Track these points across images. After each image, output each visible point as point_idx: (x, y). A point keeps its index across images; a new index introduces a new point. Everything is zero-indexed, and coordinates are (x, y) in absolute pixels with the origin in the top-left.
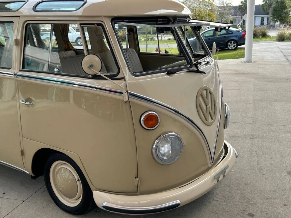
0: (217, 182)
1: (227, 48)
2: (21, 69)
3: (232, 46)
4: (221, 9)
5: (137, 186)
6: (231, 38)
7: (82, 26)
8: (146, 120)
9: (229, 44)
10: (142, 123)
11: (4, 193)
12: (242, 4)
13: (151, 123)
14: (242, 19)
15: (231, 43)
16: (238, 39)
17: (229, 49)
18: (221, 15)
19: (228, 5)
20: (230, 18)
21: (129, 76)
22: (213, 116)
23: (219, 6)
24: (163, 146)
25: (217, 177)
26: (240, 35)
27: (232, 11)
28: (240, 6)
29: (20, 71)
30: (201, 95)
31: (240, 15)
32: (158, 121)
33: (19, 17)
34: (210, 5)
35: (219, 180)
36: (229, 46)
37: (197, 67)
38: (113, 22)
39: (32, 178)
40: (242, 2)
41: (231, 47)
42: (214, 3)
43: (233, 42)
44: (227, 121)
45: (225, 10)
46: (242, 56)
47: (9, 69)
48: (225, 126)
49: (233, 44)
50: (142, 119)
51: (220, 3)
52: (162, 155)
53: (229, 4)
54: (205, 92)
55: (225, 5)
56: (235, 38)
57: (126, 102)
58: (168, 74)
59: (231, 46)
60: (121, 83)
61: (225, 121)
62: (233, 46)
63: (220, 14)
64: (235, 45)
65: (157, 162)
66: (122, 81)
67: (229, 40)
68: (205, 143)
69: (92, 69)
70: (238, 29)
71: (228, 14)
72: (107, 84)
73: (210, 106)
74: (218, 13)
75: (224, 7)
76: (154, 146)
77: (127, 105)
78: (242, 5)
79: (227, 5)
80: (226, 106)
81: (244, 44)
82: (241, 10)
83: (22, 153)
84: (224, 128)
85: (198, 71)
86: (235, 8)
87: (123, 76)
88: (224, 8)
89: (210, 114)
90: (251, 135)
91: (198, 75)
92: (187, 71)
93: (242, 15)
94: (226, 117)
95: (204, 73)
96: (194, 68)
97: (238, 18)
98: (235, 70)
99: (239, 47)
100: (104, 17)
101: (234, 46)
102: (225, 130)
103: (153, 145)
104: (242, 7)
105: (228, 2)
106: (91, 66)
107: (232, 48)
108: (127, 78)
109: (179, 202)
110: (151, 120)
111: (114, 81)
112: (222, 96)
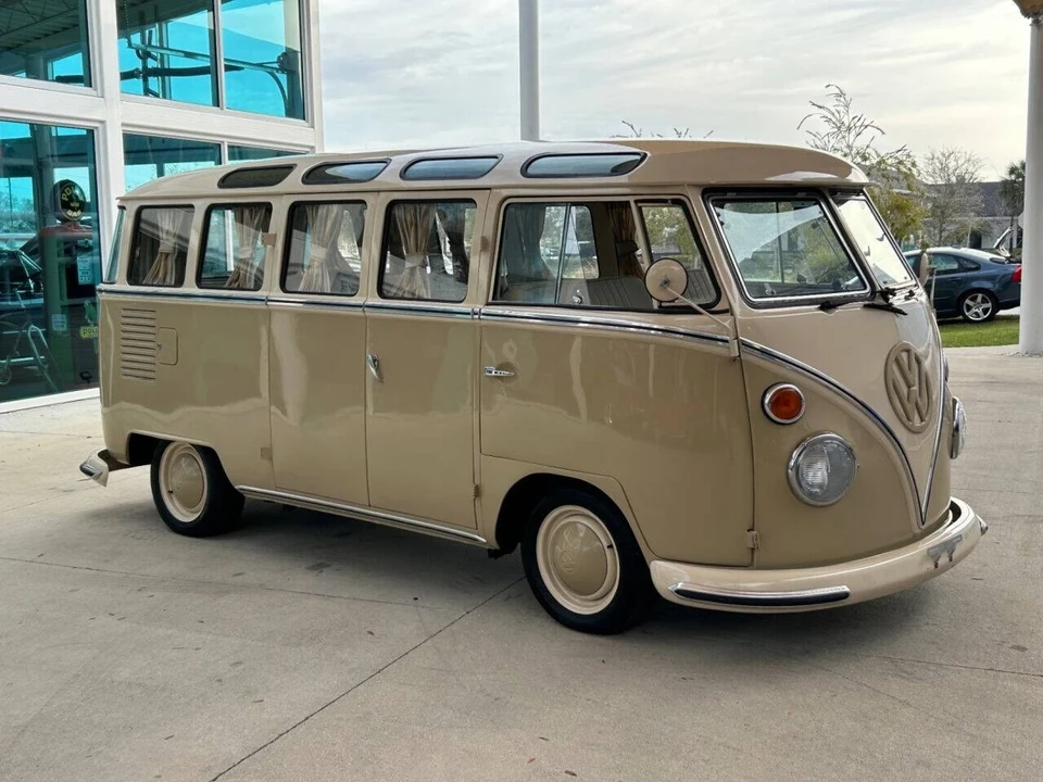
0: (933, 566)
1: (961, 317)
2: (490, 300)
3: (977, 309)
4: (939, 192)
5: (753, 549)
6: (975, 284)
7: (640, 205)
8: (776, 402)
9: (968, 301)
10: (767, 408)
11: (416, 599)
12: (1013, 177)
13: (784, 409)
14: (1015, 225)
15: (974, 299)
16: (997, 285)
17: (967, 321)
18: (941, 212)
19: (963, 178)
20: (973, 221)
21: (741, 306)
22: (924, 411)
23: (930, 181)
24: (810, 466)
25: (934, 555)
26: (1004, 276)
27: (977, 198)
28: (1005, 183)
29: (488, 304)
30: (897, 360)
31: (1006, 215)
32: (801, 406)
33: (490, 189)
34: (901, 177)
35: (940, 562)
36: (969, 308)
37: (887, 300)
38: (706, 196)
39: (490, 556)
40: (1012, 171)
41: (976, 313)
42: (914, 171)
43: (980, 296)
44: (958, 437)
45: (952, 193)
46: (1014, 339)
47: (461, 302)
48: (953, 451)
49: (983, 302)
50: (767, 401)
51: (934, 172)
52: (808, 484)
53: (967, 176)
54: (904, 355)
55: (954, 179)
56: (987, 285)
57: (734, 359)
58: (821, 308)
59: (974, 310)
60: (726, 321)
61: (953, 436)
62: (980, 311)
63: (936, 207)
64: (990, 305)
65: (797, 497)
66: (727, 316)
67: (965, 289)
68: (907, 473)
69: (669, 289)
70: (999, 254)
71: (962, 210)
72: (702, 323)
73: (915, 388)
74: (930, 205)
75: (949, 185)
76: (792, 463)
77: (737, 365)
78: (1014, 182)
79: (961, 180)
80: (955, 402)
81: (1016, 303)
82: (1009, 198)
83: (478, 492)
84: (951, 457)
85: (890, 308)
86: (988, 188)
87: (727, 307)
88: (949, 189)
89: (917, 404)
90: (1030, 516)
91: (889, 316)
92: (865, 306)
93: (1012, 216)
94: (957, 429)
95: (904, 314)
96: (880, 301)
97: (998, 222)
98: (985, 375)
99: (1002, 313)
100: (689, 185)
101: (985, 311)
102: (953, 462)
103: (789, 461)
104: (1013, 187)
105: (964, 167)
106: (666, 283)
107: (979, 317)
108: (737, 309)
109: (846, 589)
110: (787, 404)
111: (715, 317)
112: (946, 379)
